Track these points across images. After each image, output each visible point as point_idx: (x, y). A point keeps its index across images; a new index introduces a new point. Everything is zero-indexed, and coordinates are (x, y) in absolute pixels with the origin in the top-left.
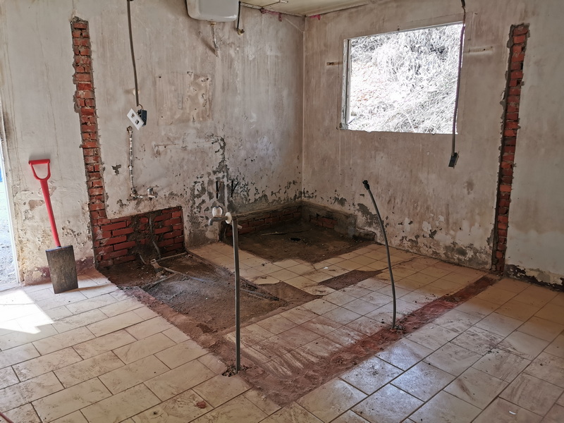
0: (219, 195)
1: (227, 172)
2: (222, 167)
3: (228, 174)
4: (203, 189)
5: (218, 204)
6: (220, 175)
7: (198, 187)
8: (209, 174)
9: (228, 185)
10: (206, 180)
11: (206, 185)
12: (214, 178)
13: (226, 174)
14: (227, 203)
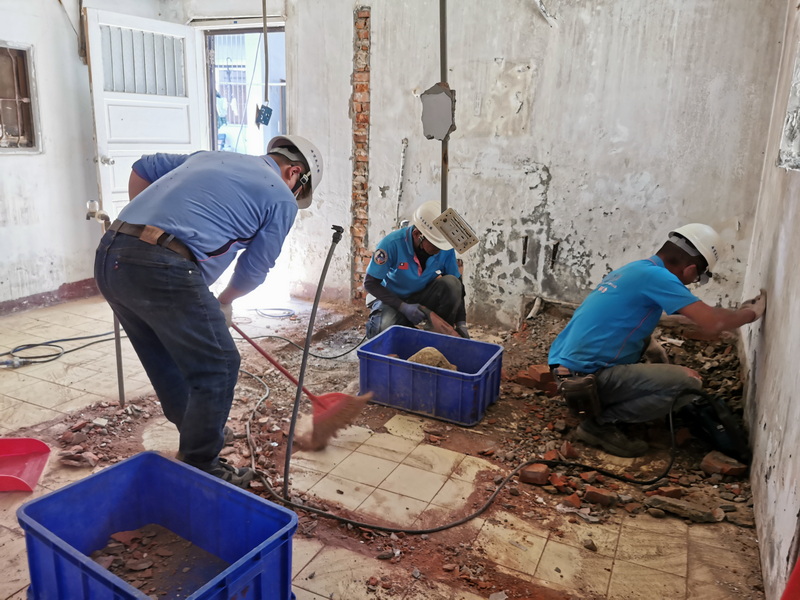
0: (528, 260)
1: (549, 225)
2: (540, 215)
3: (549, 229)
4: (500, 244)
5: (524, 273)
6: (535, 227)
7: (493, 238)
8: (514, 222)
9: (547, 247)
10: (507, 230)
11: (506, 238)
12: (522, 230)
13: (545, 227)
14: (541, 277)
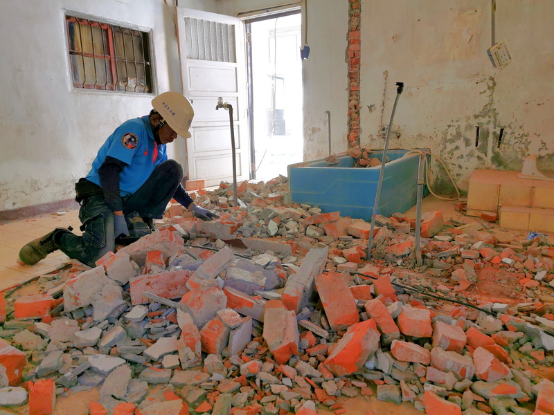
0: (479, 144)
1: (495, 117)
2: (488, 111)
3: (495, 120)
4: (459, 135)
5: (477, 153)
6: (484, 120)
7: (453, 131)
8: (468, 118)
9: (494, 133)
10: (463, 124)
11: (462, 130)
12: (475, 123)
13: (492, 119)
14: (490, 154)
